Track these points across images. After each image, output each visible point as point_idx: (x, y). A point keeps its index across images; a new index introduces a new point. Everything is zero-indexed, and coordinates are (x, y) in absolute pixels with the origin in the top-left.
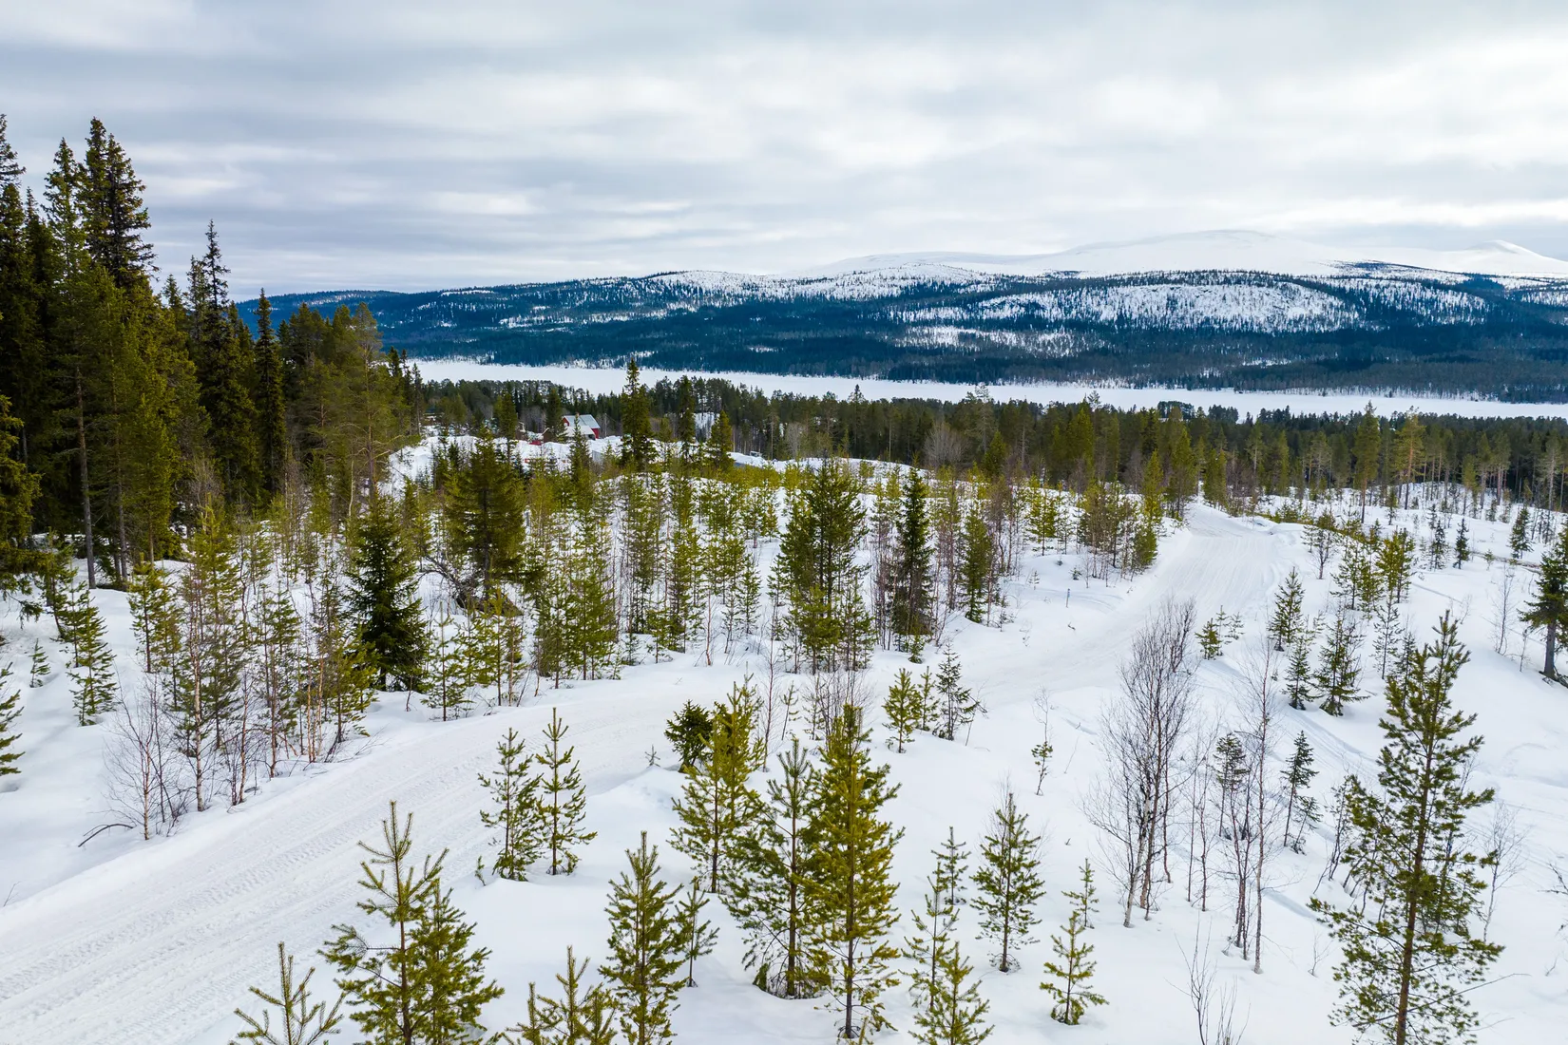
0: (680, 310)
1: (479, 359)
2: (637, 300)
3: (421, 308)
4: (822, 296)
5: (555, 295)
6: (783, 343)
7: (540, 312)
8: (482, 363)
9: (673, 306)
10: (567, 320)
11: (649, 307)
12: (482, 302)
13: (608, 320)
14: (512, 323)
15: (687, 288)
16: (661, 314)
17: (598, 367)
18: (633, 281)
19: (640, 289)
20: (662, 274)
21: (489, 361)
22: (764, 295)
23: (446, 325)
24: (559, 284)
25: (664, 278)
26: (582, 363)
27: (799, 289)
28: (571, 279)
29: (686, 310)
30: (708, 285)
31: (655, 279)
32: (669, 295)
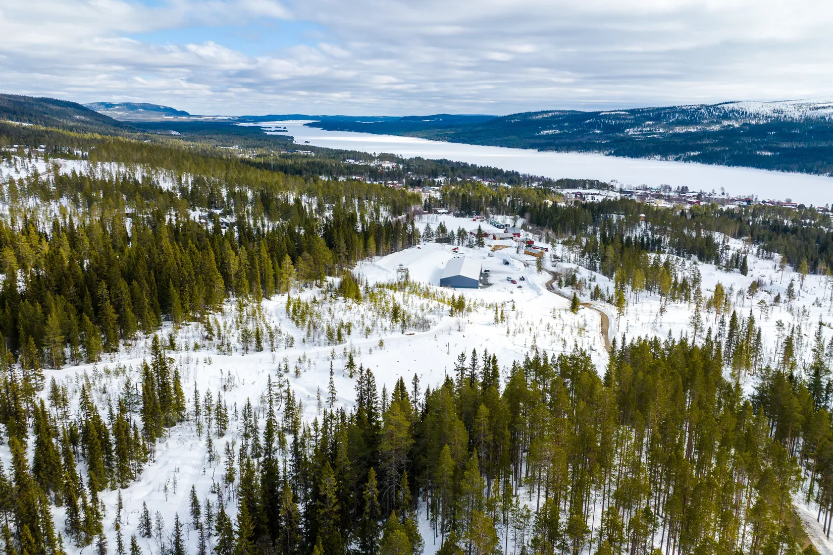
0: (729, 126)
1: (606, 152)
2: (706, 119)
3: (587, 122)
4: (823, 118)
5: (659, 115)
6: (779, 150)
7: (648, 125)
8: (606, 155)
9: (726, 123)
10: (661, 131)
11: (712, 123)
12: (619, 119)
13: (684, 131)
14: (631, 132)
15: (738, 112)
16: (716, 128)
17: (667, 160)
18: (707, 107)
19: (710, 112)
20: (726, 103)
21: (610, 154)
22: (785, 116)
23: (597, 132)
24: (665, 108)
25: (725, 106)
26: (658, 157)
27: (809, 113)
28: (671, 105)
29: (733, 126)
30: (751, 109)
31: (720, 106)
32: (726, 116)
